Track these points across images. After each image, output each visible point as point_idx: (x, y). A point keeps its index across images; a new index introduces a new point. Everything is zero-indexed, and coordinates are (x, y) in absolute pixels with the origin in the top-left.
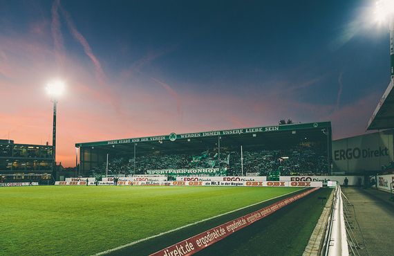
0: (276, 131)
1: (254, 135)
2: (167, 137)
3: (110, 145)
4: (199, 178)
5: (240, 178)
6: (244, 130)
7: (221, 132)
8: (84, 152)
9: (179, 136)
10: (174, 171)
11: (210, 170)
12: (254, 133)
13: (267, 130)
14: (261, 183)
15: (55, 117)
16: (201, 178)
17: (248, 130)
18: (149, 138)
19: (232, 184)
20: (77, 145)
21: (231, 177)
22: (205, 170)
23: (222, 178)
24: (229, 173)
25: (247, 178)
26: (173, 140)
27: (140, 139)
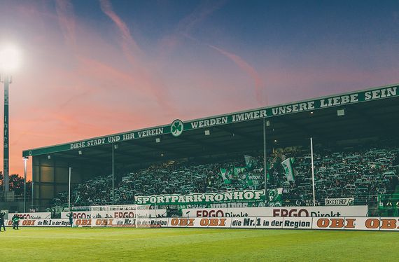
0: (392, 99)
1: (341, 113)
2: (167, 128)
3: (74, 150)
4: (225, 210)
5: (310, 209)
6: (317, 103)
7: (269, 111)
8: (40, 166)
9: (187, 125)
10: (182, 199)
11: (249, 194)
12: (340, 107)
13: (368, 97)
14: (351, 222)
15: (6, 108)
16: (229, 210)
17: (326, 101)
18: (136, 133)
19: (287, 223)
20: (25, 154)
21: (289, 209)
22: (238, 195)
23: (271, 209)
24: (288, 199)
25: (324, 210)
26: (177, 133)
27: (121, 136)
